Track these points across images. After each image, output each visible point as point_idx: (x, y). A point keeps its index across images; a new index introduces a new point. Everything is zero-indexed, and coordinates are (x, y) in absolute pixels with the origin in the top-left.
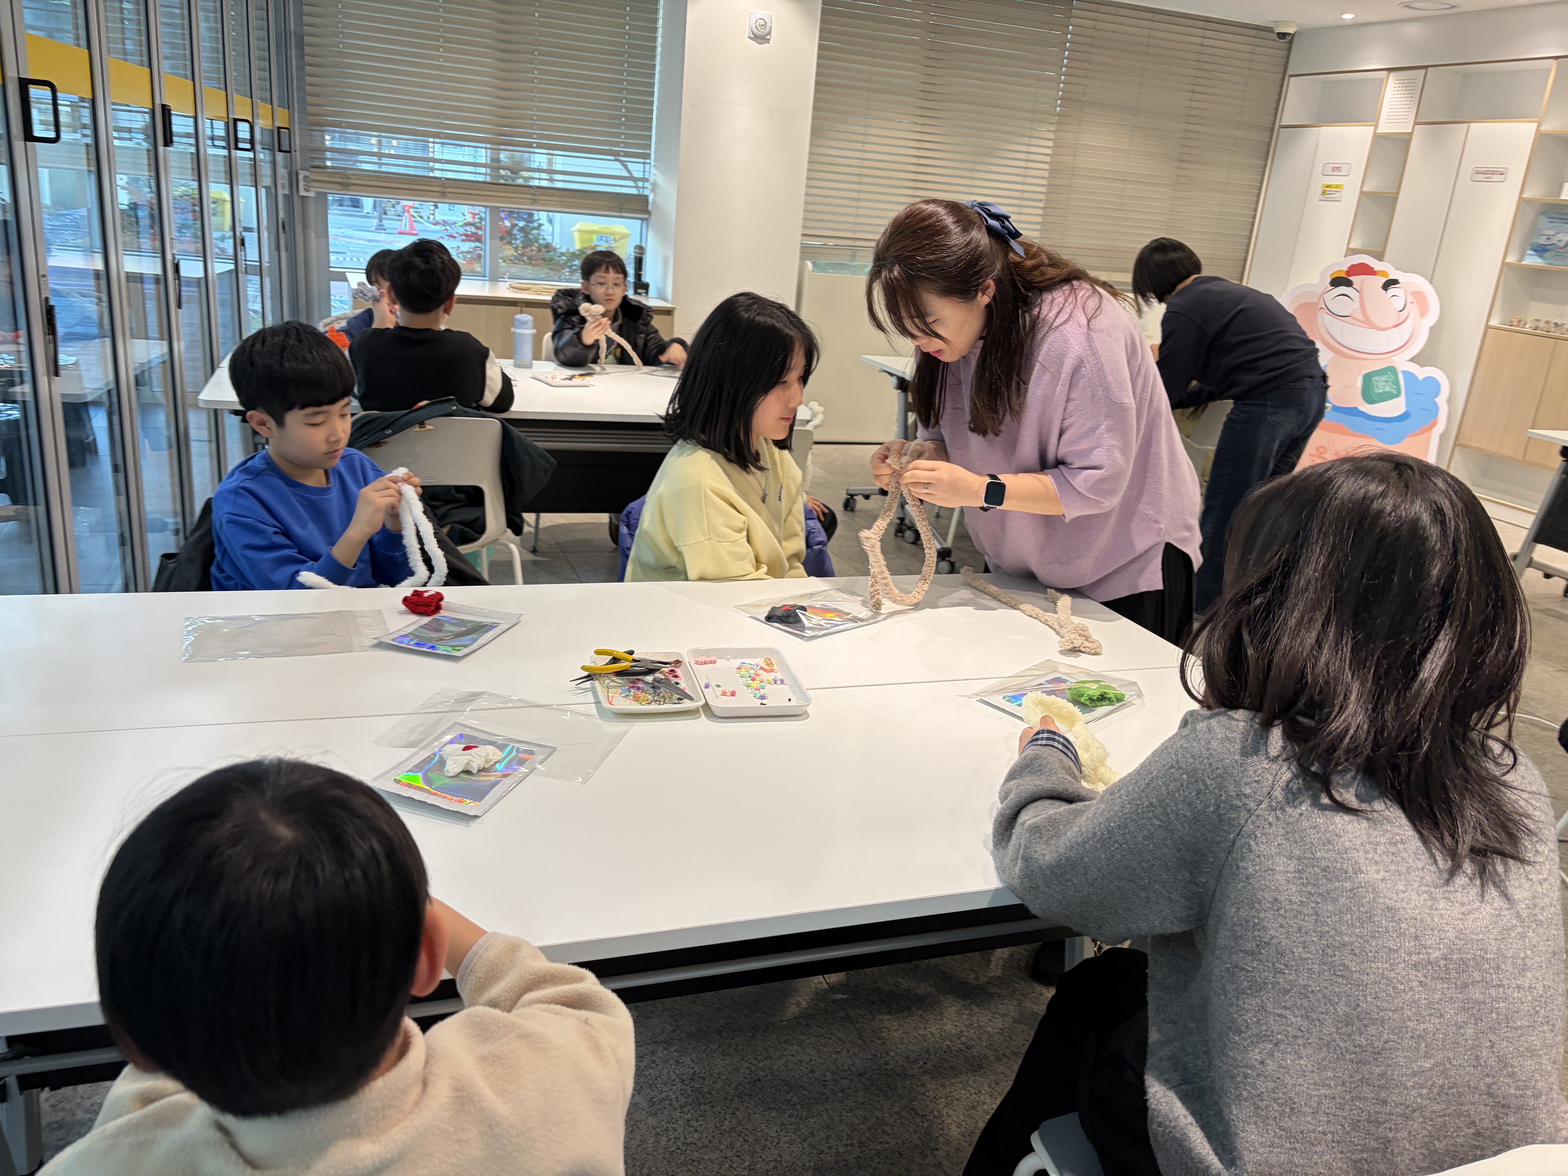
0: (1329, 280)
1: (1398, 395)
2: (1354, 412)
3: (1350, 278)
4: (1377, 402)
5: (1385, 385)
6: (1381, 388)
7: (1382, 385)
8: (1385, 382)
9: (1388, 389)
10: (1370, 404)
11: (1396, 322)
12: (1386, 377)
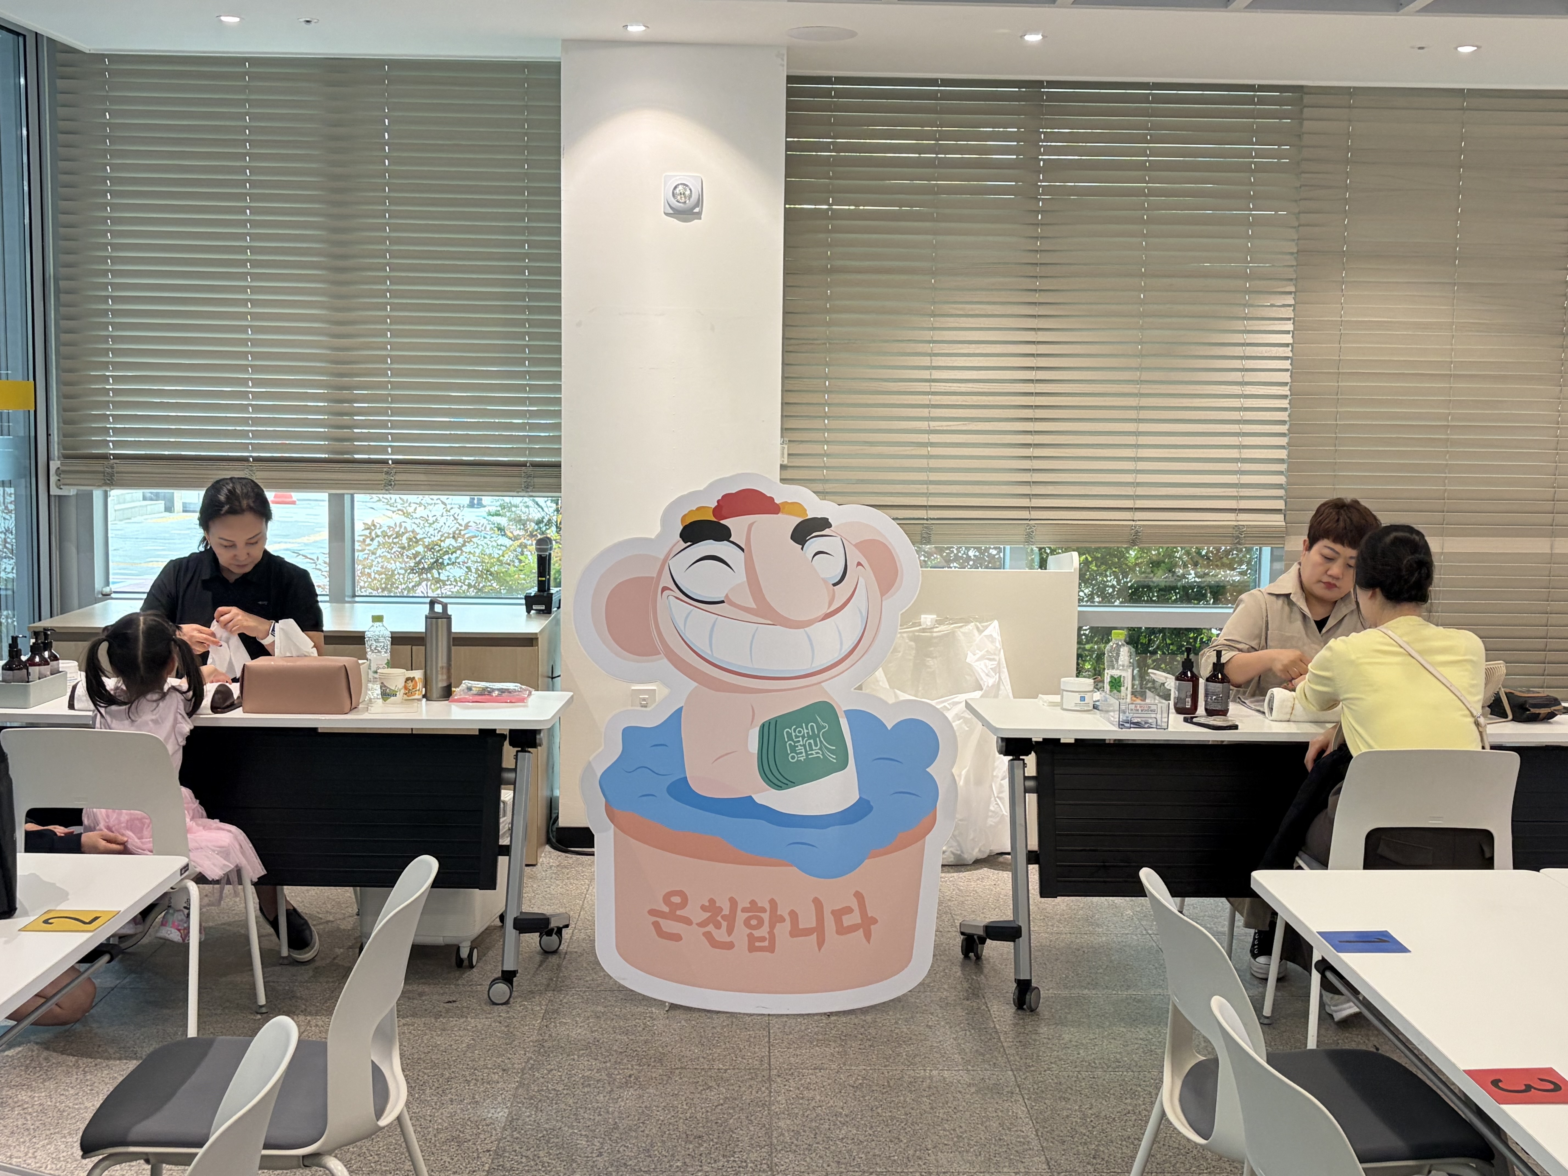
0: (679, 529)
1: (843, 765)
3: (722, 522)
4: (794, 784)
5: (810, 744)
6: (801, 753)
7: (804, 746)
8: (809, 737)
9: (817, 753)
10: (779, 788)
11: (829, 607)
12: (812, 727)
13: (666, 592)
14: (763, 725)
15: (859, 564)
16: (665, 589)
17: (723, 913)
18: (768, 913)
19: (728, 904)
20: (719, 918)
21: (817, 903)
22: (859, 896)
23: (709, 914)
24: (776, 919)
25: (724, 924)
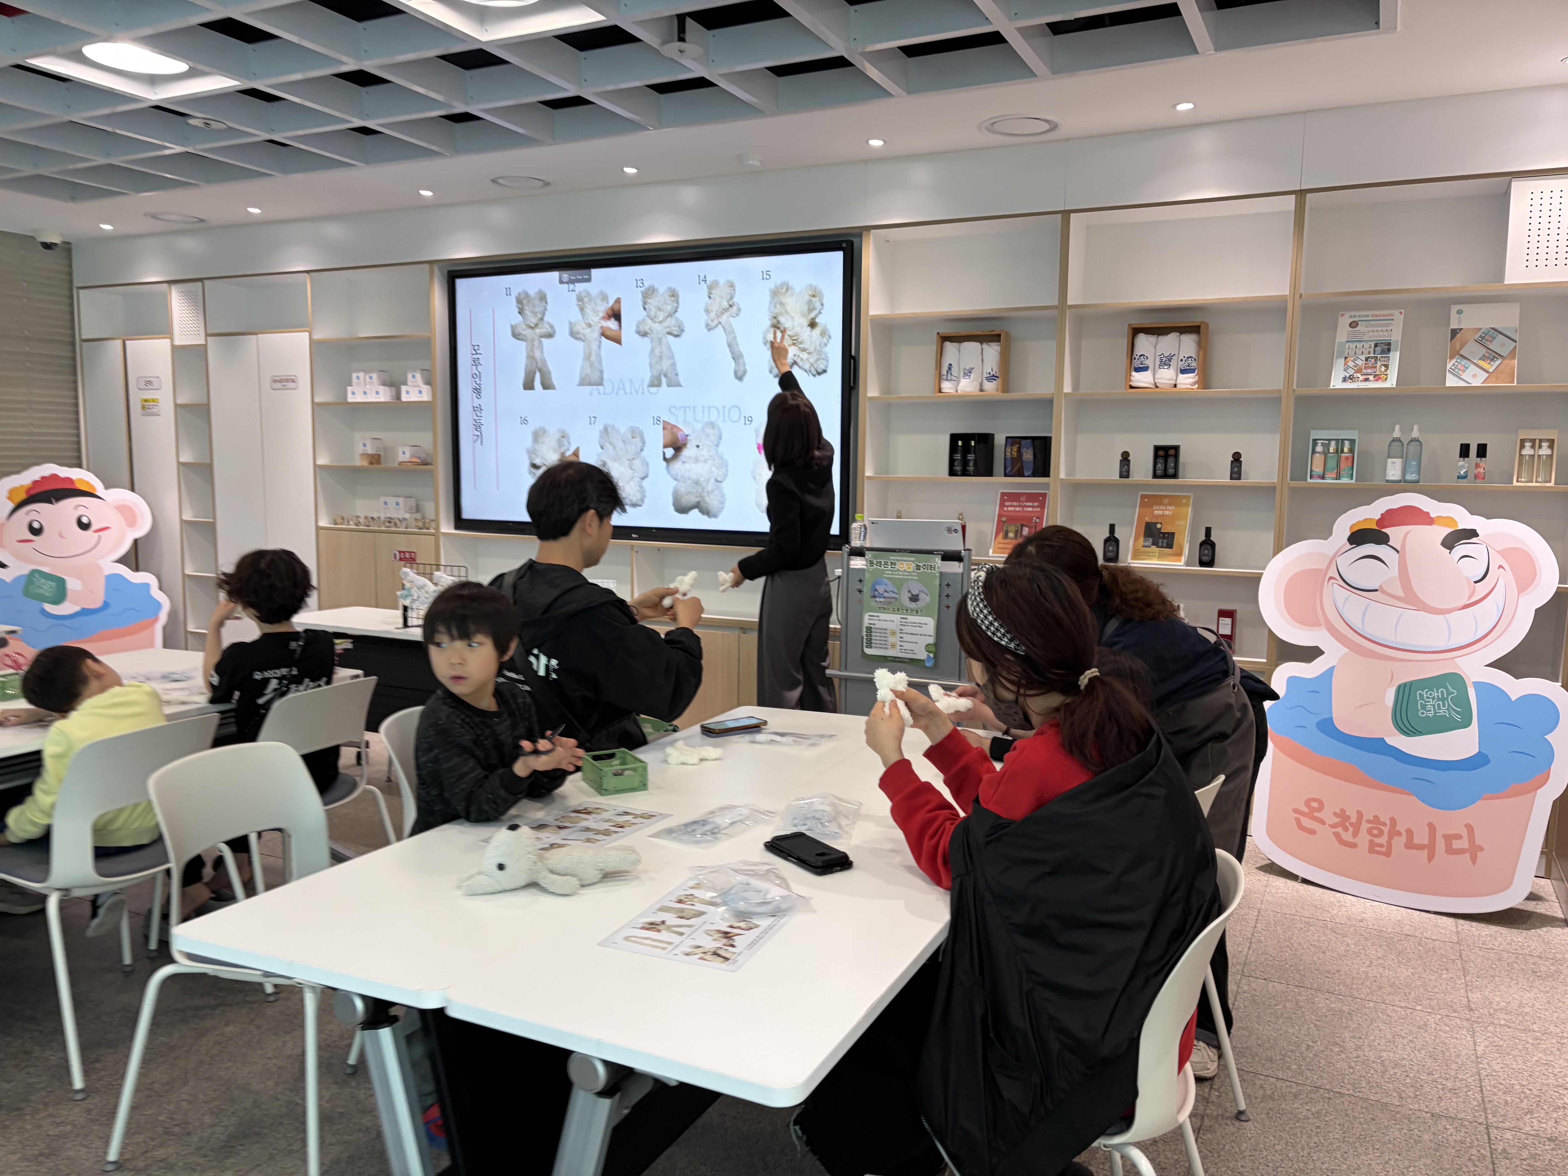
0: (1348, 534)
1: (1466, 723)
2: (1378, 746)
3: (1383, 530)
4: (1421, 733)
5: (1439, 705)
6: (1430, 711)
7: (1434, 706)
8: (1439, 699)
9: (1444, 712)
10: (1408, 735)
11: (1468, 600)
12: (1442, 692)
13: (1332, 581)
14: (1399, 686)
15: (1500, 567)
16: (1331, 578)
17: (1351, 821)
18: (1388, 827)
19: (1355, 815)
20: (1347, 824)
21: (1432, 827)
22: (1469, 827)
23: (1339, 820)
24: (1394, 833)
25: (1351, 829)
